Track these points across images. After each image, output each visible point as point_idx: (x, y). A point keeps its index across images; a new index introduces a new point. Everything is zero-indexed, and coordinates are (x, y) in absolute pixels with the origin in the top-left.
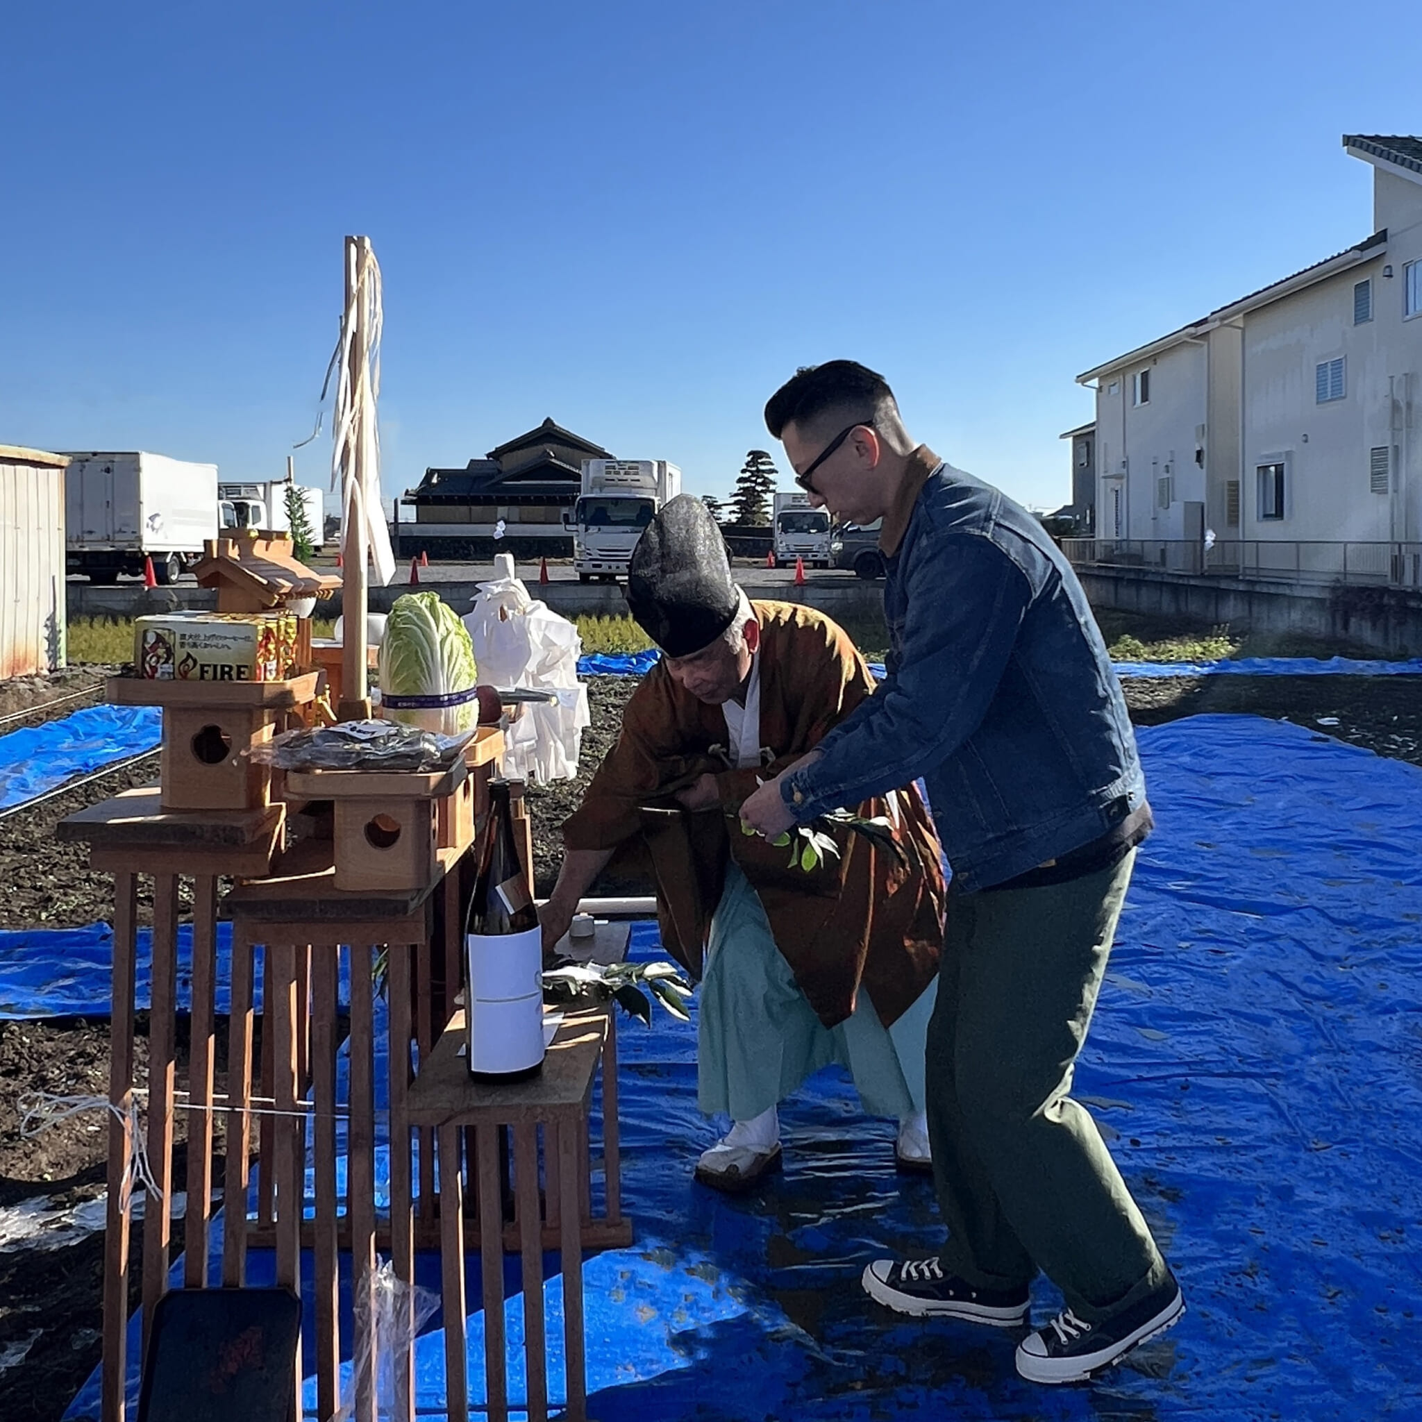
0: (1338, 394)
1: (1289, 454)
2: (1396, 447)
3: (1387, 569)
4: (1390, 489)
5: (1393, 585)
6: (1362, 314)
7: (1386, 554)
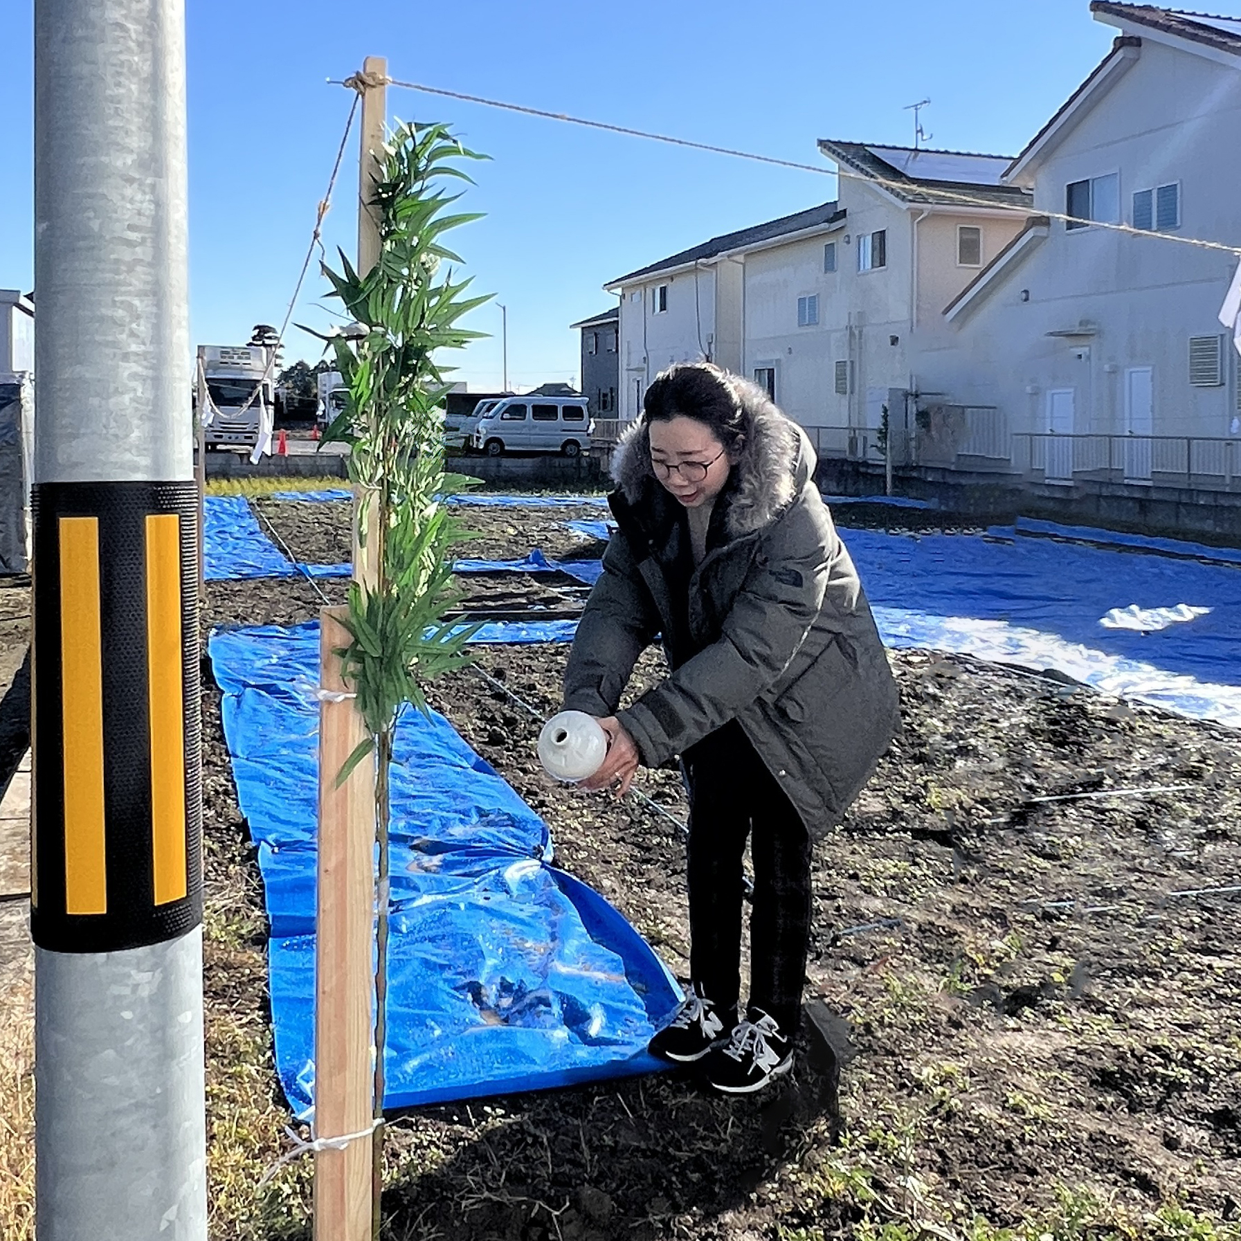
0: (813, 321)
1: (778, 361)
2: (852, 362)
3: (846, 446)
4: (848, 391)
5: (851, 458)
6: (830, 266)
7: (846, 436)
